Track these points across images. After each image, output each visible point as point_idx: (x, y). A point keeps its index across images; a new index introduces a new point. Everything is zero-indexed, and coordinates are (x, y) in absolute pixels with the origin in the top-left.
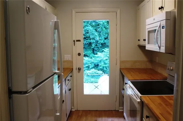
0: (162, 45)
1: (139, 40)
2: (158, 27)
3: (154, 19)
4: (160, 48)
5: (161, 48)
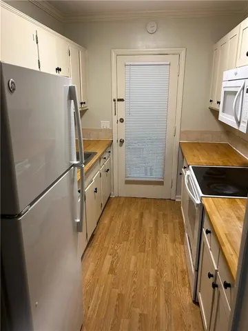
0: (242, 120)
1: (211, 101)
2: (240, 88)
3: (236, 74)
4: (239, 123)
5: (241, 124)
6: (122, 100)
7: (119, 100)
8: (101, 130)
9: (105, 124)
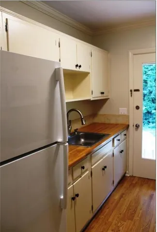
6: (138, 90)
7: (136, 90)
8: (119, 116)
9: (123, 111)
